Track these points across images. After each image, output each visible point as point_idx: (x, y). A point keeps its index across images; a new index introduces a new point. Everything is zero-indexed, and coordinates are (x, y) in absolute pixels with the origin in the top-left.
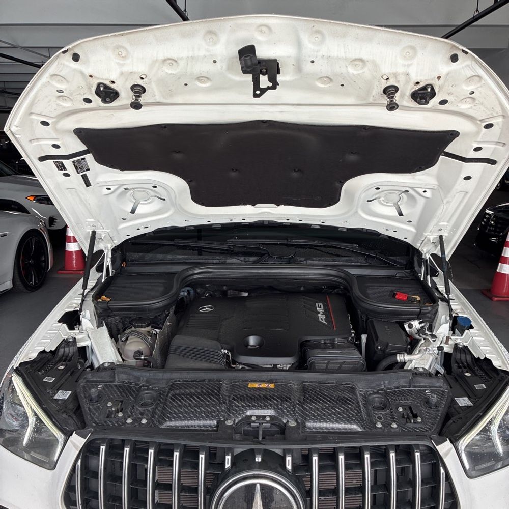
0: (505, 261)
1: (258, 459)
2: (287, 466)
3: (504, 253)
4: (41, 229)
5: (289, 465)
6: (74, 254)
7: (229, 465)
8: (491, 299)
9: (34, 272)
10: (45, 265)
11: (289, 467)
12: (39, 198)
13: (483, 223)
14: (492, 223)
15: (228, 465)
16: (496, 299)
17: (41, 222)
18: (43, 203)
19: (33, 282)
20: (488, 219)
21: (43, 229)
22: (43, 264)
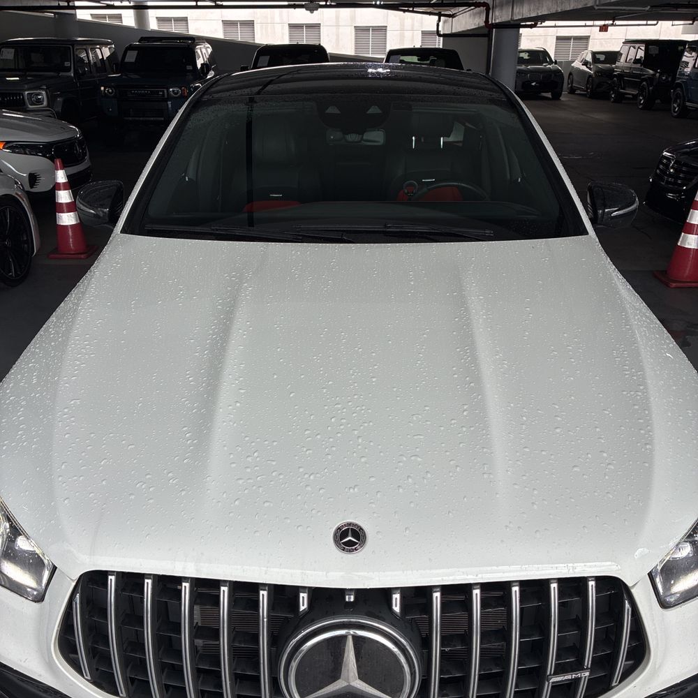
0: (690, 229)
1: (349, 598)
2: (394, 608)
3: (690, 219)
4: (17, 194)
5: (396, 606)
6: (70, 230)
7: (306, 606)
8: (667, 285)
9: (12, 259)
10: (28, 246)
11: (397, 609)
12: (11, 145)
13: (658, 171)
14: (672, 170)
15: (303, 606)
16: (674, 285)
17: (16, 183)
18: (18, 153)
19: (12, 273)
20: (667, 166)
21: (20, 194)
22: (26, 245)
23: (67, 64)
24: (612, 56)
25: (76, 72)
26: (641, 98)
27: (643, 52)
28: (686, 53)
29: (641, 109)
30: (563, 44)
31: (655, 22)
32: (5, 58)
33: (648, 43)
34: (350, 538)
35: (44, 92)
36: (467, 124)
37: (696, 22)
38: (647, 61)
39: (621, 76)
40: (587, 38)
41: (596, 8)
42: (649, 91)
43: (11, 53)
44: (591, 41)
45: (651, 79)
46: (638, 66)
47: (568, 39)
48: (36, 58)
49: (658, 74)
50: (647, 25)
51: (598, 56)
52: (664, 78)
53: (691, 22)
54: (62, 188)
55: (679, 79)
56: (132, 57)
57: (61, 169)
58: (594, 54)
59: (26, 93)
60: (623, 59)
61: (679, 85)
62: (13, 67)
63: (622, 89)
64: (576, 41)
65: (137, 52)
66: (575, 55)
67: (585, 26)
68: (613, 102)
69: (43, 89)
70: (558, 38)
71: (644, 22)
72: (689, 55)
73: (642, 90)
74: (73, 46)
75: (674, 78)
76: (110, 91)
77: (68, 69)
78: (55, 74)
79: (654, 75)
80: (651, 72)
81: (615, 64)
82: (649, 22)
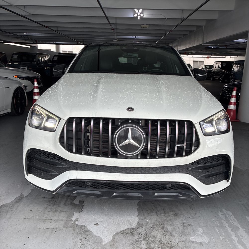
3: (231, 100)
9: (20, 107)
12: (19, 77)
13: (223, 91)
18: (21, 79)
19: (19, 111)
22: (24, 103)
23: (35, 60)
24: (211, 67)
25: (37, 62)
26: (221, 79)
27: (221, 65)
28: (234, 66)
29: (221, 82)
30: (196, 63)
31: (225, 57)
32: (14, 57)
33: (222, 62)
34: (130, 109)
35: (27, 68)
36: (162, 62)
37: (238, 57)
38: (222, 68)
39: (214, 72)
40: (203, 61)
41: (203, 44)
42: (223, 76)
43: (17, 56)
44: (204, 62)
45: (223, 73)
46: (219, 69)
47: (197, 61)
48: (24, 58)
49: (226, 72)
50: (222, 57)
51: (207, 67)
52: (228, 72)
53: (236, 57)
54: (36, 88)
55: (232, 72)
56: (56, 58)
57: (36, 82)
58: (205, 66)
59: (21, 68)
60: (215, 67)
61: (233, 74)
62: (16, 60)
63: (215, 76)
64: (200, 62)
65: (57, 57)
66: (200, 66)
67: (202, 57)
68: (212, 80)
69: (26, 67)
70: (194, 61)
71: (221, 57)
72: (235, 66)
73: (221, 76)
74: (37, 55)
75: (231, 72)
76: (48, 68)
77: (35, 62)
78: (31, 63)
79: (224, 72)
80: (224, 71)
81: (212, 69)
82: (223, 57)
